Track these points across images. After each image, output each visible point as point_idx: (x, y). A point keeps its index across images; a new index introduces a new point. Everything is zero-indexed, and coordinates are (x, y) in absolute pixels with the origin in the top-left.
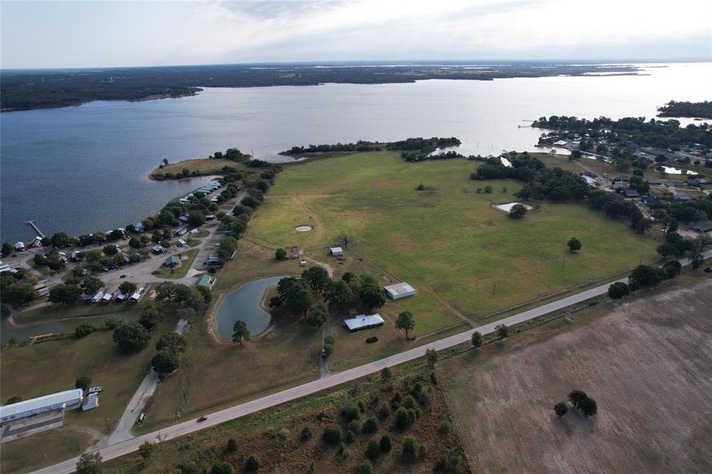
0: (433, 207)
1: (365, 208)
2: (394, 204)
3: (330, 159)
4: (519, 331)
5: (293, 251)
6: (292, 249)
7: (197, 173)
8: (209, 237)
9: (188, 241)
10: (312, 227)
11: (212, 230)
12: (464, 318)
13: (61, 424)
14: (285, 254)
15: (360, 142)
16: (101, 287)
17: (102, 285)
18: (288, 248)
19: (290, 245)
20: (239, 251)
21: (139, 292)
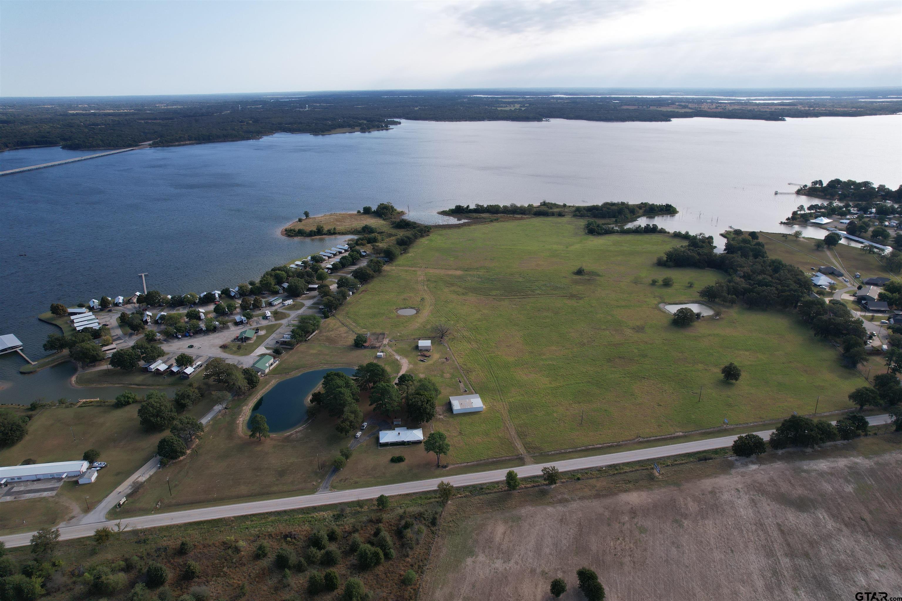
0: (581, 298)
1: (494, 293)
2: (533, 291)
3: (495, 223)
4: (578, 479)
5: (377, 339)
6: (378, 336)
7: (332, 231)
8: (300, 312)
9: (275, 313)
10: (418, 311)
11: (308, 303)
12: (521, 450)
13: (54, 493)
14: (365, 342)
15: (544, 204)
16: (159, 356)
17: (161, 354)
18: (374, 334)
19: (378, 331)
20: (320, 332)
21: (194, 366)
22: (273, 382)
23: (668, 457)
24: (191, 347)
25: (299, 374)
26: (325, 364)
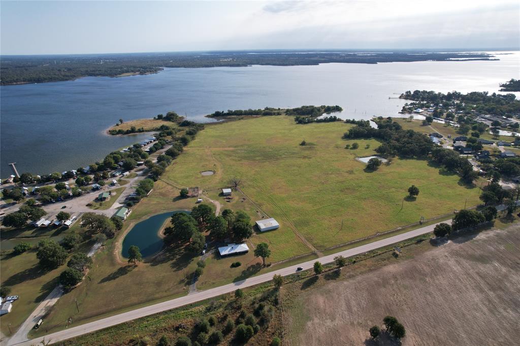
0: (310, 158)
1: (258, 158)
2: (280, 156)
3: (242, 121)
4: (355, 262)
5: (194, 191)
6: (194, 188)
7: (141, 130)
8: (136, 179)
9: (120, 181)
10: (214, 172)
11: (140, 173)
12: (313, 249)
14: (187, 193)
15: (267, 109)
16: (42, 215)
17: (44, 214)
18: (191, 188)
19: (193, 186)
20: (154, 190)
21: (71, 220)
22: (132, 225)
23: (400, 242)
24: (65, 207)
25: (148, 218)
26: (164, 210)
